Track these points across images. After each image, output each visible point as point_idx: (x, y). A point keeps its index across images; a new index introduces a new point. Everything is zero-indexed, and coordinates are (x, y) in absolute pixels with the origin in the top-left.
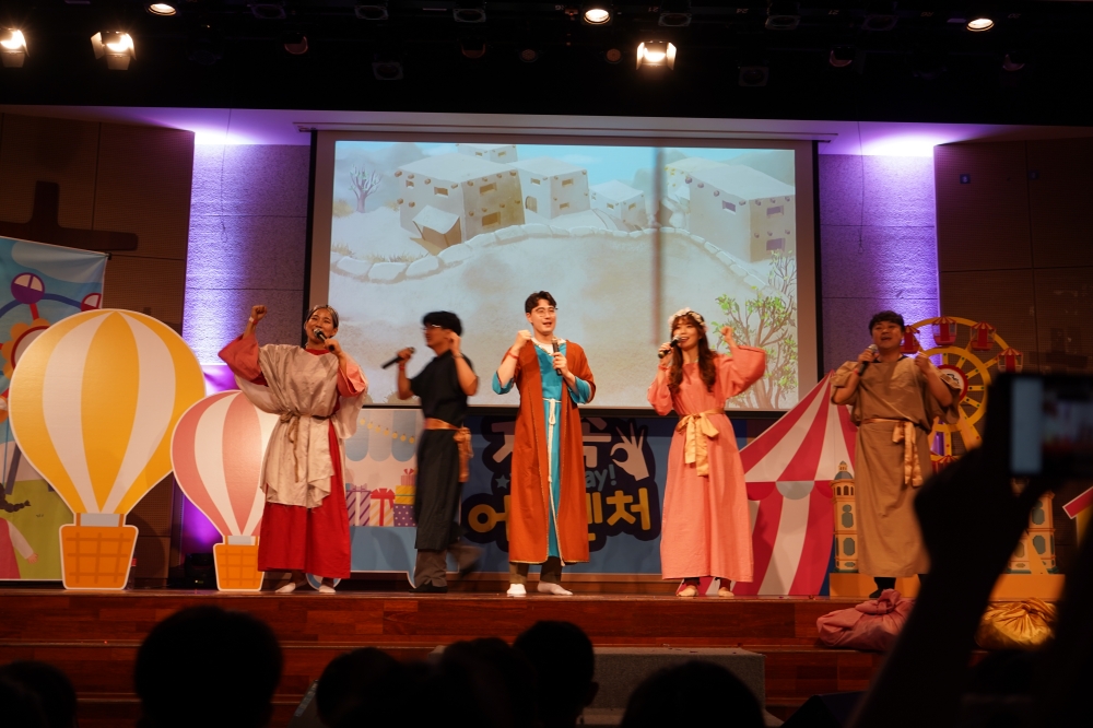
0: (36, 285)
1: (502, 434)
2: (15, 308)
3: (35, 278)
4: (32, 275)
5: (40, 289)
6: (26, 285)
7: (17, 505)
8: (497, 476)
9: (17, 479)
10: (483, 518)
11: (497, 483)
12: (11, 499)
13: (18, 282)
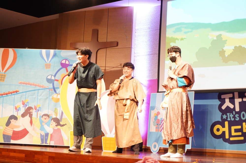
0: (67, 63)
1: (225, 99)
2: (62, 70)
3: (67, 60)
4: (66, 60)
5: (68, 64)
6: (64, 63)
7: (63, 125)
8: (223, 114)
9: (63, 118)
10: (218, 130)
11: (223, 117)
12: (61, 123)
13: (62, 62)
